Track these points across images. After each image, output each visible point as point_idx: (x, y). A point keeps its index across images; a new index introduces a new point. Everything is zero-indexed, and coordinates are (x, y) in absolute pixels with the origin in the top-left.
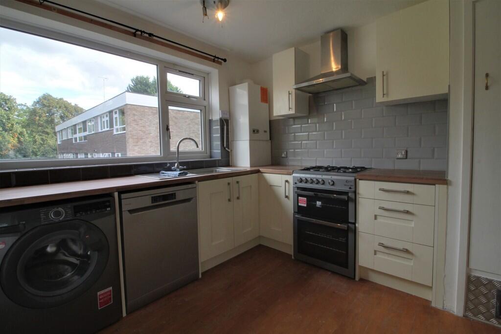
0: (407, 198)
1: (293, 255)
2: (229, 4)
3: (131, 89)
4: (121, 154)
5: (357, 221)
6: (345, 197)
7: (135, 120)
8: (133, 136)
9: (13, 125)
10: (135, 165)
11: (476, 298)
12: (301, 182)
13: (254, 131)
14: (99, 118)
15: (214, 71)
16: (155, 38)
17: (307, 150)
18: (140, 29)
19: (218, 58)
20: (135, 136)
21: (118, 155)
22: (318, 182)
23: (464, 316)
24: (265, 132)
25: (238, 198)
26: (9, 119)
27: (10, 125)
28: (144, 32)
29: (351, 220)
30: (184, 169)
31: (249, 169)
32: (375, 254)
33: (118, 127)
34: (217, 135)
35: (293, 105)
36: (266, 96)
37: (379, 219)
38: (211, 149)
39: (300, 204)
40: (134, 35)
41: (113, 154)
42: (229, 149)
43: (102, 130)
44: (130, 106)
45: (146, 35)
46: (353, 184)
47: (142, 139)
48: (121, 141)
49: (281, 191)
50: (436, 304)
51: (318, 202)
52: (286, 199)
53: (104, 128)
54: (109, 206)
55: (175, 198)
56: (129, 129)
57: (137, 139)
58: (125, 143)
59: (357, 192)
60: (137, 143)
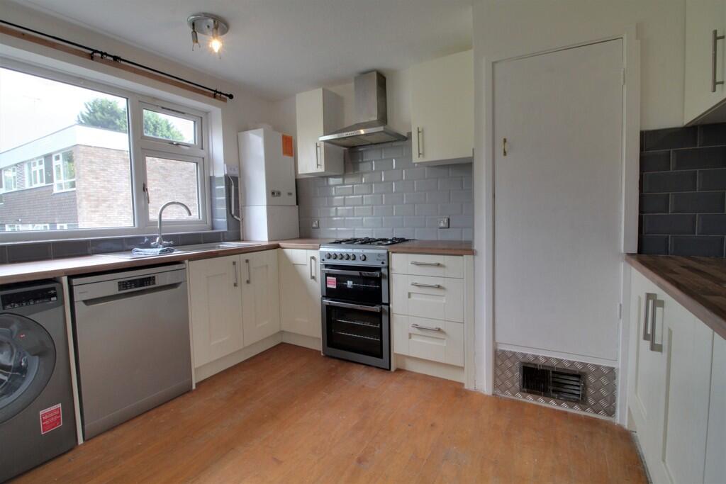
0: (438, 271)
1: (321, 350)
2: (229, 31)
3: (83, 117)
4: (68, 225)
5: (391, 301)
6: (377, 274)
7: (92, 171)
8: (90, 196)
10: (92, 241)
11: (503, 373)
12: (329, 258)
13: (273, 193)
14: (26, 166)
15: (216, 111)
16: (122, 62)
17: (343, 218)
18: (100, 50)
19: (220, 93)
20: (93, 196)
21: (63, 227)
22: (348, 258)
23: (493, 395)
24: (290, 194)
25: (248, 282)
28: (106, 54)
29: (385, 300)
30: (170, 245)
31: (267, 243)
32: (410, 338)
33: (62, 181)
34: (221, 198)
35: (322, 161)
36: (289, 146)
37: (413, 297)
38: (212, 216)
39: (328, 286)
40: (92, 57)
41: (53, 225)
42: (239, 217)
43: (31, 184)
44: (83, 148)
45: (108, 58)
46: (386, 258)
47: (105, 201)
48: (68, 204)
49: (306, 271)
50: (468, 386)
51: (348, 282)
52: (313, 280)
53: (36, 182)
54: (55, 295)
55: (154, 283)
56: (81, 185)
57: (98, 200)
58: (76, 207)
59: (390, 267)
60: (97, 207)
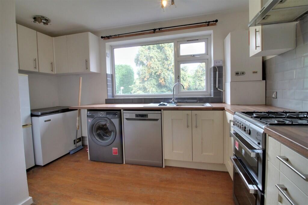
9: (186, 78)
13: (237, 73)
25: (196, 127)
26: (185, 75)
27: (185, 78)
35: (260, 43)
38: (211, 89)
39: (236, 147)
40: (154, 32)
42: (221, 89)
55: (147, 117)
